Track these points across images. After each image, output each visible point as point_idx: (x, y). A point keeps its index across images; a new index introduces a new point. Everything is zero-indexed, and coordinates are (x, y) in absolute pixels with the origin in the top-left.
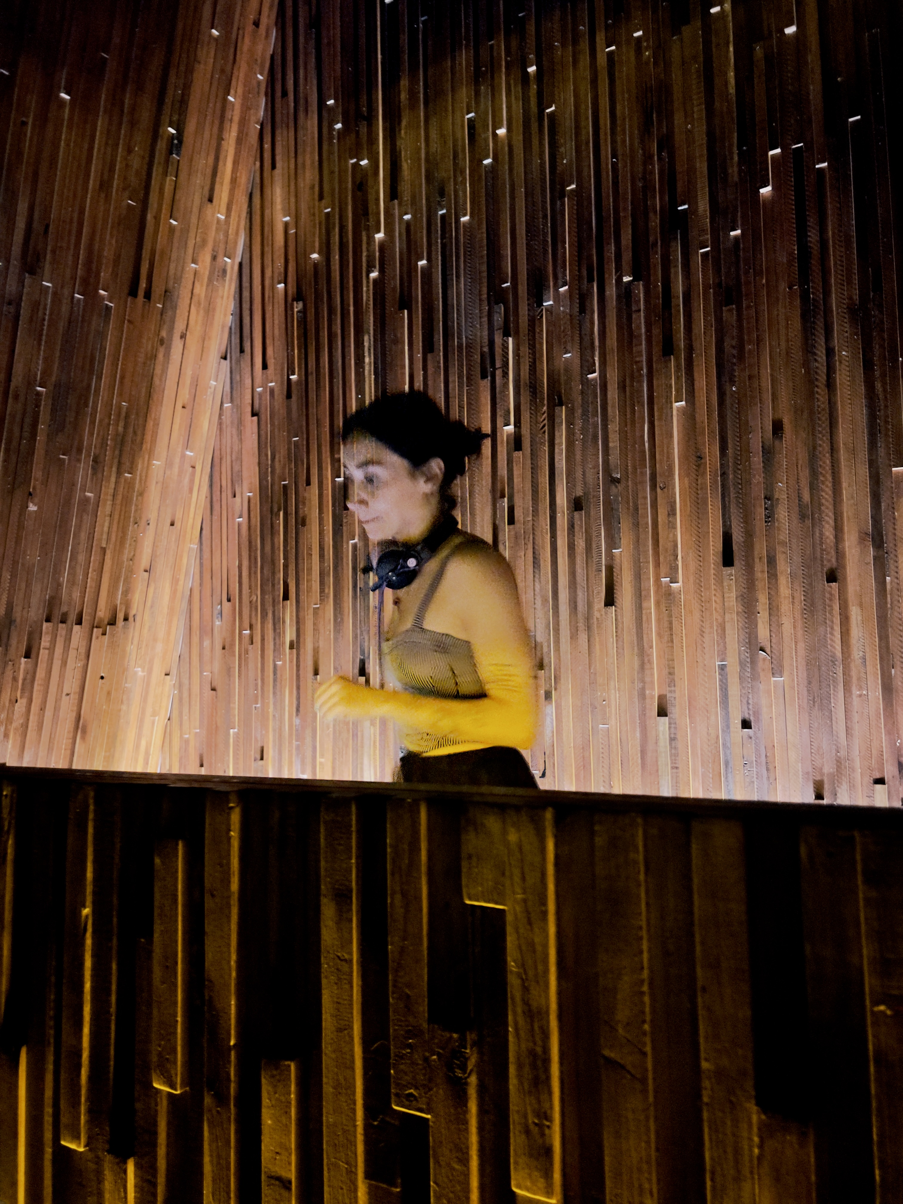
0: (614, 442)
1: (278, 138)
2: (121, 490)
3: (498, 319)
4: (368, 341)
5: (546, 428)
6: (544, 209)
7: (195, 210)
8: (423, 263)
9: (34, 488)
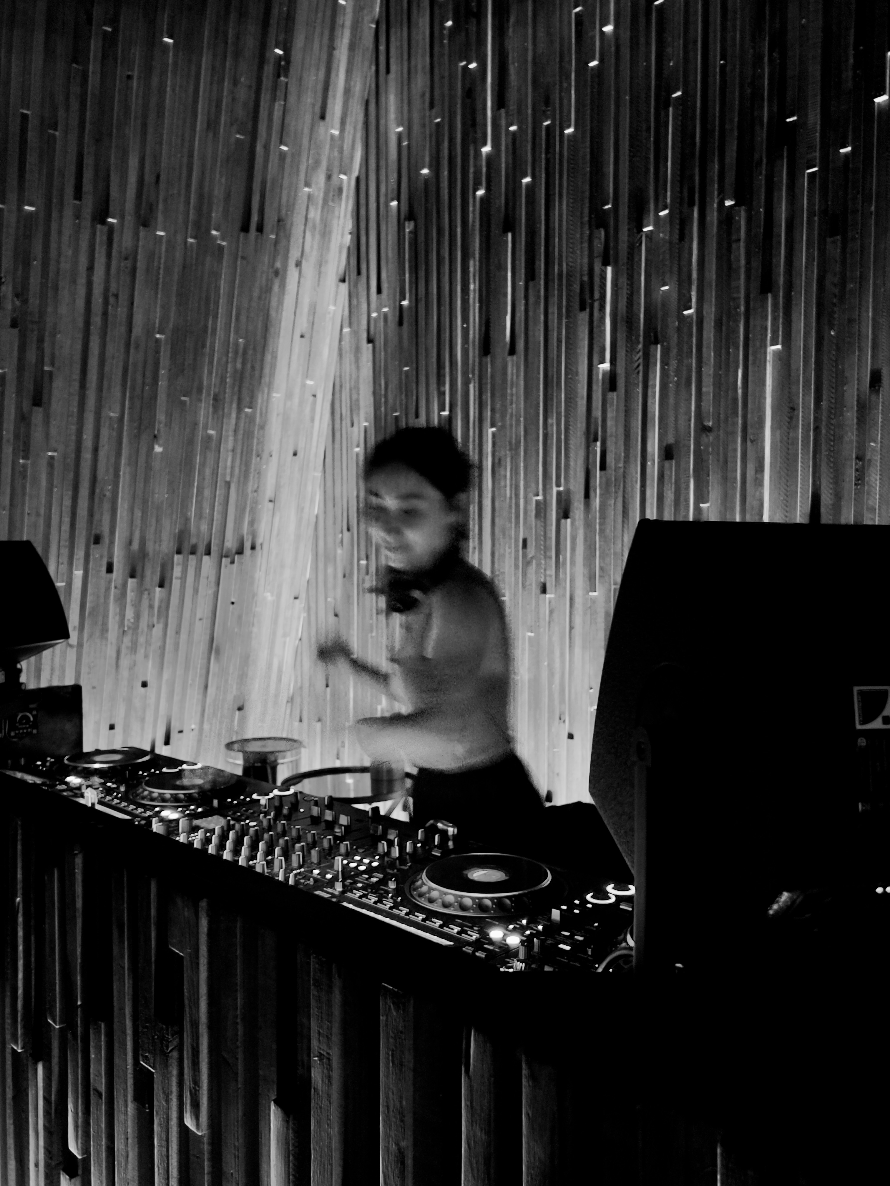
0: (708, 388)
1: (393, 39)
2: (242, 425)
3: (599, 246)
4: (473, 266)
5: (641, 368)
6: (648, 120)
7: (306, 131)
8: (527, 180)
9: (159, 431)
